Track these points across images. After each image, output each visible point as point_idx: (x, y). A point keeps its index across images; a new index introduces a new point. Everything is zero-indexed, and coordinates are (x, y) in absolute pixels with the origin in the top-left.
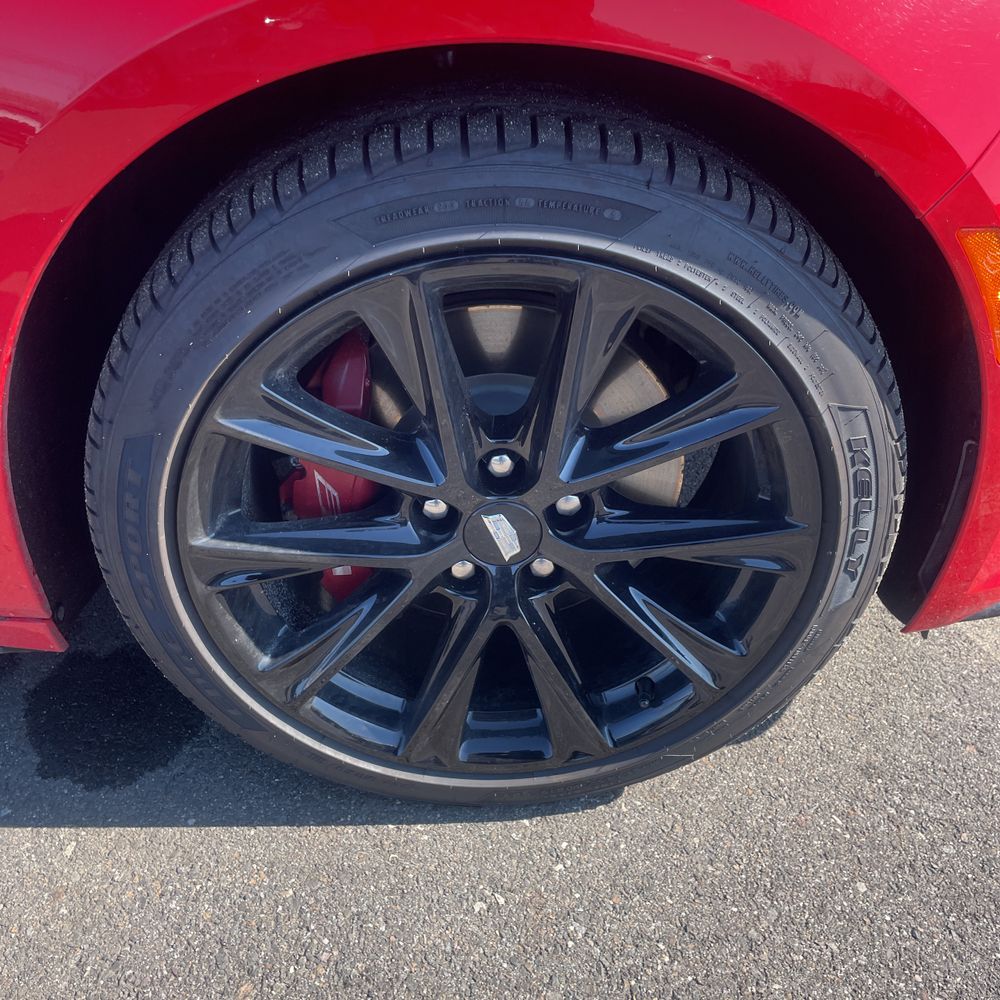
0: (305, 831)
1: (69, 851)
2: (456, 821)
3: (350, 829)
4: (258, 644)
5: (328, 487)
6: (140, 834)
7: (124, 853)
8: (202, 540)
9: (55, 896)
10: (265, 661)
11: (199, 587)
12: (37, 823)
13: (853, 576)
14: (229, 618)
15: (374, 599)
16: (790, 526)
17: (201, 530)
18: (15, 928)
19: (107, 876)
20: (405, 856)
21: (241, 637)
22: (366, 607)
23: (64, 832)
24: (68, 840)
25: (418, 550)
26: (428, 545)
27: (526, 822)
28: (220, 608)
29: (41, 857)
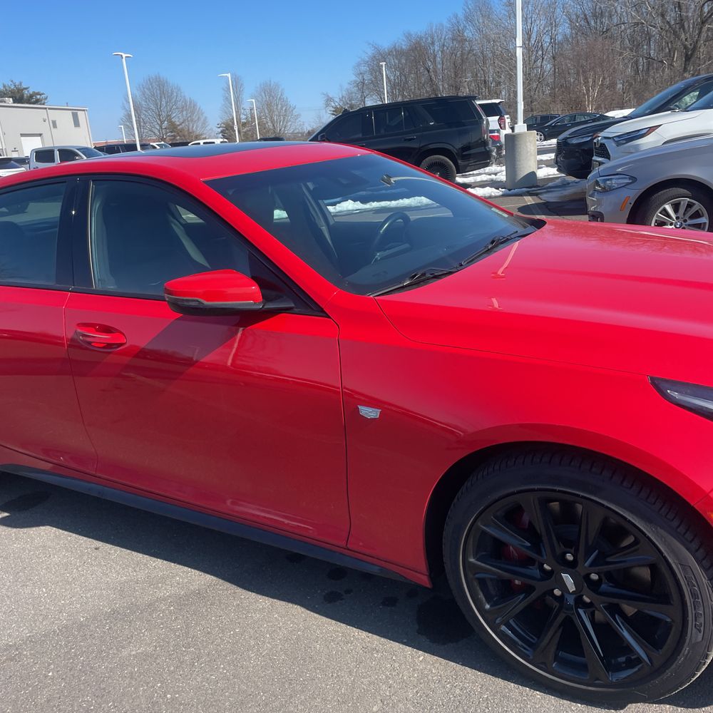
0: (497, 679)
1: (421, 659)
2: (552, 695)
3: (512, 684)
4: (486, 600)
5: (514, 552)
6: (444, 661)
7: (437, 665)
8: (472, 560)
9: (414, 670)
10: (488, 606)
11: (471, 576)
12: (413, 647)
13: (700, 631)
14: (478, 588)
15: (523, 595)
16: (671, 604)
17: (472, 556)
18: (401, 675)
19: (430, 670)
20: (529, 700)
21: (481, 596)
22: (522, 597)
23: (421, 652)
24: (421, 656)
25: (539, 580)
26: (542, 579)
27: (579, 705)
28: (476, 583)
29: (413, 657)
